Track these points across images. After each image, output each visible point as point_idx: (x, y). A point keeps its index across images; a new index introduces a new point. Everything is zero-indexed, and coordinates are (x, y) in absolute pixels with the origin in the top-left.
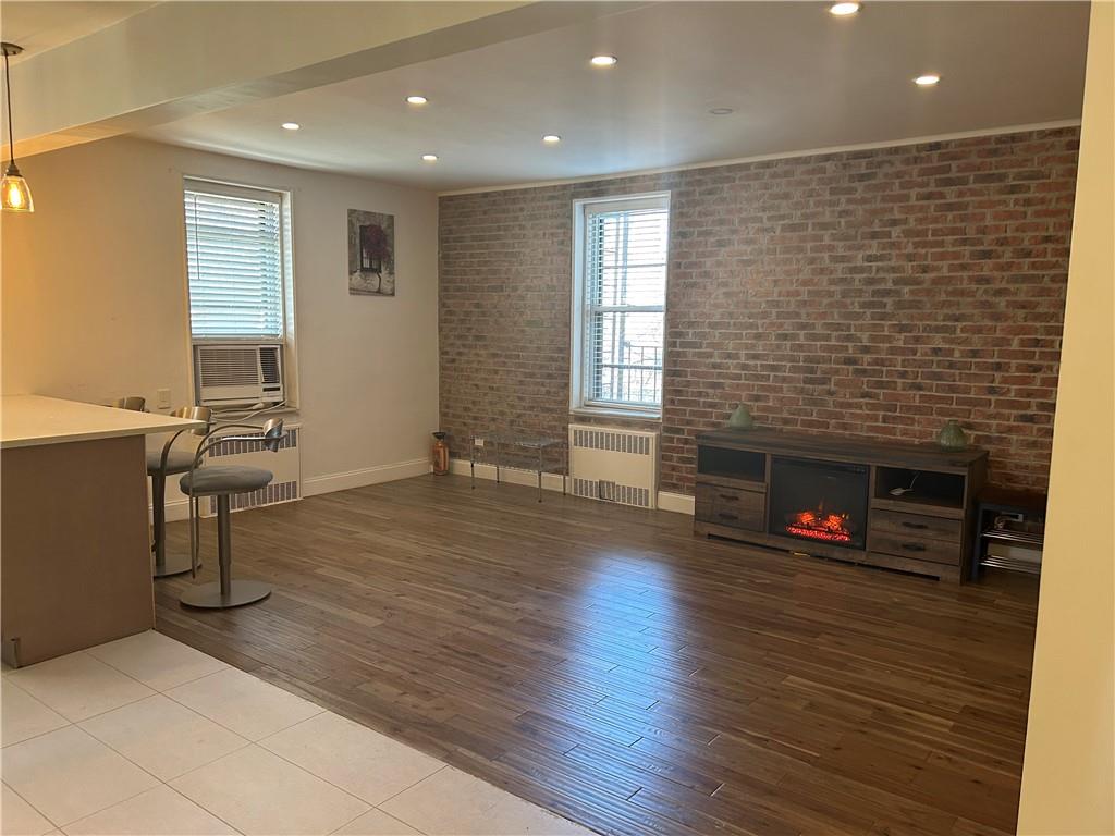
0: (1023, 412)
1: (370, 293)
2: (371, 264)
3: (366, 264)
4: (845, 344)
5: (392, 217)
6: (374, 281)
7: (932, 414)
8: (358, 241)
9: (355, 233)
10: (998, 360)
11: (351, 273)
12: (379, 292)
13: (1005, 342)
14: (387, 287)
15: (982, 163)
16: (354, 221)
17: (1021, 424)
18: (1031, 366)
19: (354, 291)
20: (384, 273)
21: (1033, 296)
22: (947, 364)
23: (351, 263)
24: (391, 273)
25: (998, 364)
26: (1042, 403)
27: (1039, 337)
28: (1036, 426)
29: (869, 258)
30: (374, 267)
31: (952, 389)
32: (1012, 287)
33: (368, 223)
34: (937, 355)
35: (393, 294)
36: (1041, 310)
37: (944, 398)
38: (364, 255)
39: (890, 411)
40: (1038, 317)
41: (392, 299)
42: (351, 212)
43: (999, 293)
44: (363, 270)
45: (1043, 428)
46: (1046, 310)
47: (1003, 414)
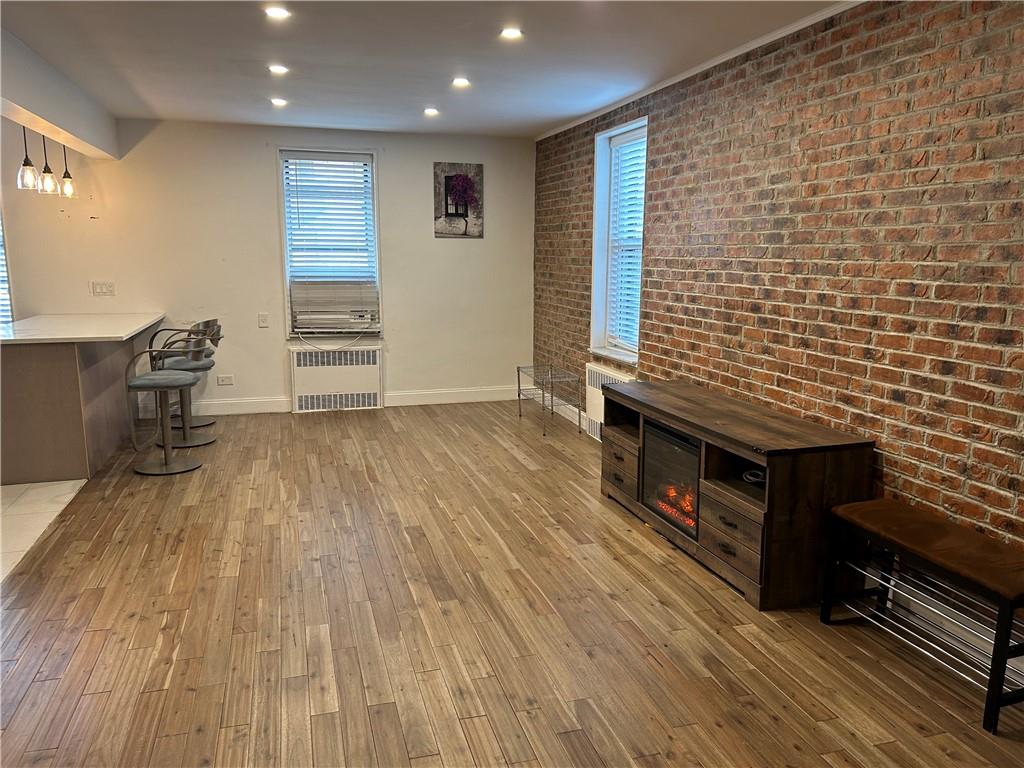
0: (896, 387)
1: (456, 236)
2: (456, 210)
3: (452, 210)
4: (752, 287)
5: (480, 167)
6: (460, 224)
7: (816, 381)
8: (443, 190)
9: (439, 183)
10: (876, 313)
11: (436, 218)
12: (465, 235)
13: (882, 287)
14: (473, 230)
15: (870, 38)
16: (439, 172)
17: (893, 403)
18: (905, 322)
19: (439, 234)
20: (471, 217)
21: (912, 223)
22: (830, 315)
23: (436, 209)
24: (479, 216)
25: (875, 318)
26: (914, 376)
27: (915, 282)
28: (908, 408)
29: (774, 180)
30: (460, 211)
31: (833, 349)
32: (891, 211)
33: (453, 173)
34: (822, 304)
35: (481, 236)
36: (919, 242)
37: (825, 360)
38: (449, 202)
39: (783, 373)
40: (914, 253)
41: (480, 240)
42: (436, 165)
43: (879, 218)
44: (448, 215)
45: (915, 412)
46: (923, 243)
47: (877, 387)
